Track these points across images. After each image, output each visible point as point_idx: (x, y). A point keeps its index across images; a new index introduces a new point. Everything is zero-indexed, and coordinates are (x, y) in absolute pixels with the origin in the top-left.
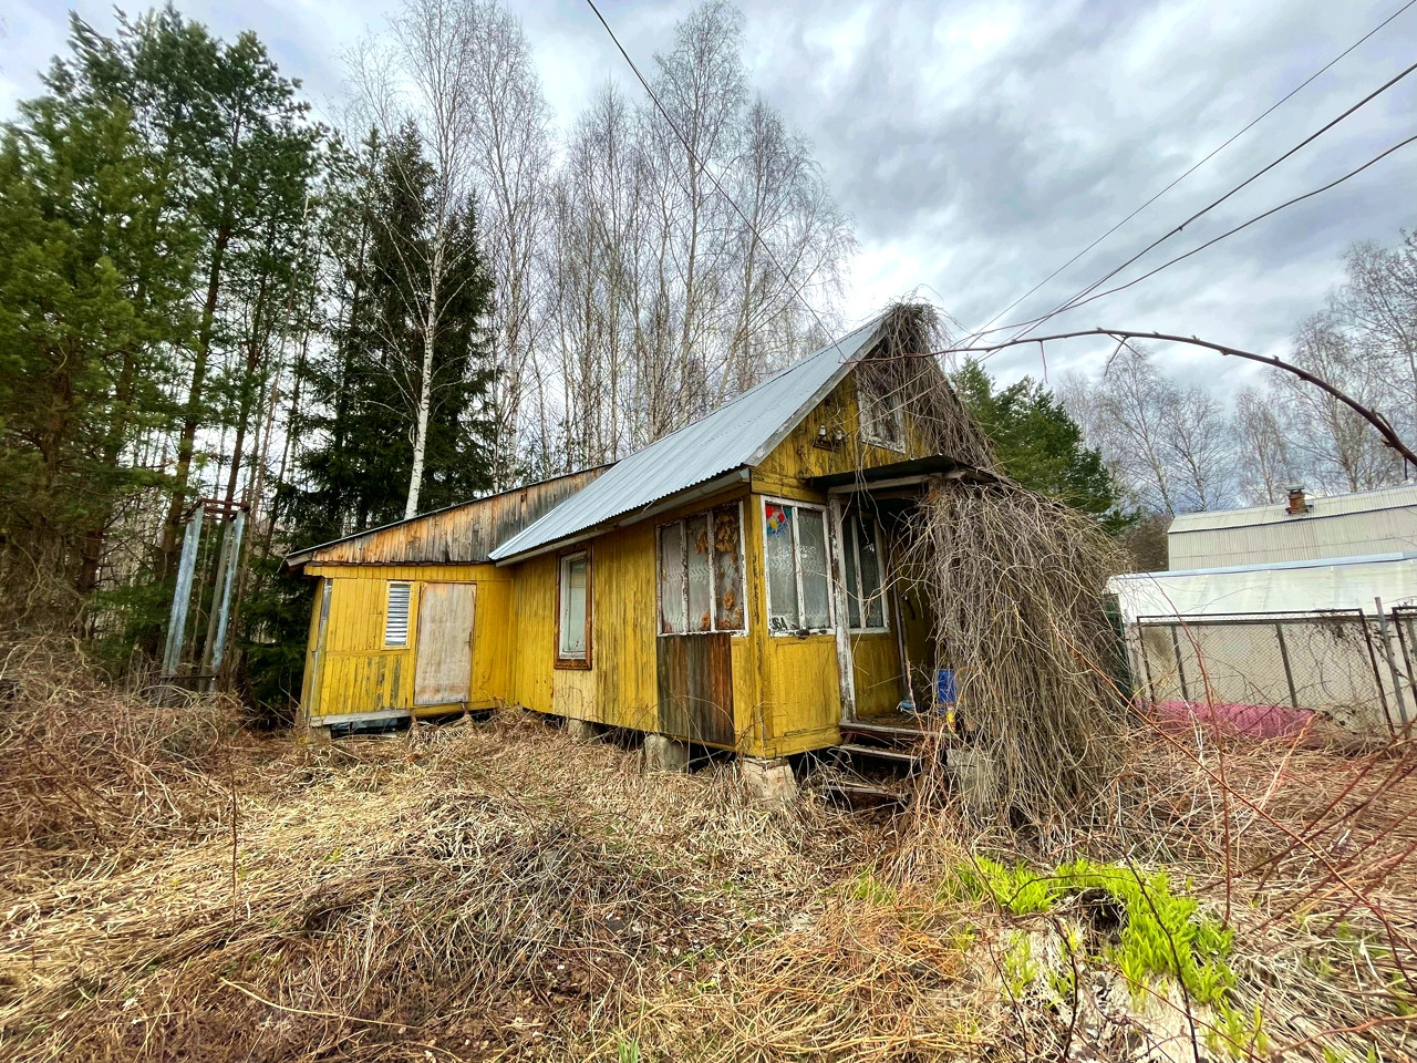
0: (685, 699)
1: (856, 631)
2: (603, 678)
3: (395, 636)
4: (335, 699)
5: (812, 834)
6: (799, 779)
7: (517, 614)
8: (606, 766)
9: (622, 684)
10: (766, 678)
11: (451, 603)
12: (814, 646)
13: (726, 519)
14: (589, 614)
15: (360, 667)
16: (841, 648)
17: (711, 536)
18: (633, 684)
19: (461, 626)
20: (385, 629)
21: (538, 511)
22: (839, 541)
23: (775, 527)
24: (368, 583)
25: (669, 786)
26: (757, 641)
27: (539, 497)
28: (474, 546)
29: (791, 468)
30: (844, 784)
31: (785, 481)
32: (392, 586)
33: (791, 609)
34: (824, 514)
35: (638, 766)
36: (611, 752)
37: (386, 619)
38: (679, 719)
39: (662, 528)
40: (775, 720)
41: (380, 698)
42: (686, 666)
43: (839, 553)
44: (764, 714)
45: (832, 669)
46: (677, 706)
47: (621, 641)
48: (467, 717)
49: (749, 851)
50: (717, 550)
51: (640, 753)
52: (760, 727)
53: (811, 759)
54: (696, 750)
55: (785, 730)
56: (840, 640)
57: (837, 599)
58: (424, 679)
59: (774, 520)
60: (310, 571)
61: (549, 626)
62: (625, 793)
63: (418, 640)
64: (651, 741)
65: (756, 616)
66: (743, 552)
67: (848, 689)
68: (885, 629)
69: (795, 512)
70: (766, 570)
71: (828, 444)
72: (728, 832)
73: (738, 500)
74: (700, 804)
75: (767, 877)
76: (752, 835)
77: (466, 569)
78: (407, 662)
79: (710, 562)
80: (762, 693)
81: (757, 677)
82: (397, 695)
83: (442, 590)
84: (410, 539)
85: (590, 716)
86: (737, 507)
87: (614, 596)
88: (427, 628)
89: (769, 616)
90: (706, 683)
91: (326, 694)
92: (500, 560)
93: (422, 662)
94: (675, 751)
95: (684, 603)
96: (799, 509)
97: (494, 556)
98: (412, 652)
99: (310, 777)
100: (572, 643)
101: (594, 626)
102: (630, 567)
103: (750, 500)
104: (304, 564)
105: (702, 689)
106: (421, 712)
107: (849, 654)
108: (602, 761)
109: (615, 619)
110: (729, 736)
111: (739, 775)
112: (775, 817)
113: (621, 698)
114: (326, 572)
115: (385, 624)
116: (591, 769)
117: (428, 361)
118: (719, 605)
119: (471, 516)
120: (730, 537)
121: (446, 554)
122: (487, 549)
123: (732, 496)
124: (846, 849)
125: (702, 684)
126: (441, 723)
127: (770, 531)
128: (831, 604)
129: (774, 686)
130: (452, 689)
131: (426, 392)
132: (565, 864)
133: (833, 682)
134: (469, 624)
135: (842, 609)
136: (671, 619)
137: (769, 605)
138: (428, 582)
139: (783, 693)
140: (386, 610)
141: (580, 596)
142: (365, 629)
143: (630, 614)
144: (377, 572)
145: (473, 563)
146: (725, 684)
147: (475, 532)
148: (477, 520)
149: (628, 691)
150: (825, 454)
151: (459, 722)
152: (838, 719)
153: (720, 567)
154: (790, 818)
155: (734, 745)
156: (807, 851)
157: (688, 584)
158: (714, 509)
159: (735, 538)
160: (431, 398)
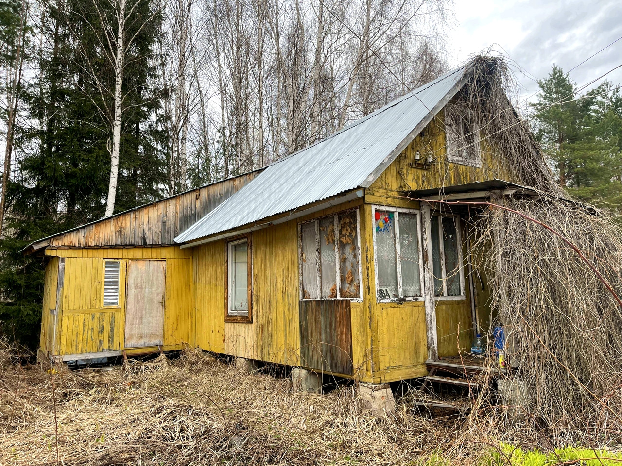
0: (319, 343)
1: (439, 299)
2: (261, 329)
3: (110, 298)
4: (70, 343)
5: (403, 432)
6: (397, 397)
7: (195, 283)
8: (265, 389)
9: (274, 333)
10: (374, 331)
11: (148, 275)
12: (409, 309)
13: (348, 221)
14: (250, 284)
15: (86, 320)
16: (428, 310)
17: (337, 232)
18: (283, 334)
19: (156, 291)
20: (103, 294)
21: (209, 206)
22: (428, 236)
23: (382, 226)
24: (90, 261)
25: (309, 401)
26: (368, 306)
27: (209, 196)
28: (163, 234)
29: (394, 184)
30: (428, 401)
31: (390, 194)
32: (107, 263)
33: (393, 283)
34: (418, 217)
35: (287, 389)
36: (268, 379)
37: (103, 287)
38: (315, 358)
39: (302, 225)
40: (381, 359)
41: (101, 342)
42: (320, 322)
43: (428, 244)
44: (373, 354)
45: (421, 326)
46: (314, 348)
47: (273, 304)
48: (162, 356)
49: (362, 441)
50: (341, 242)
51: (288, 380)
52: (370, 363)
53: (405, 385)
54: (327, 378)
55: (388, 365)
56: (428, 304)
57: (426, 275)
58: (132, 329)
59: (381, 222)
60: (48, 253)
61: (220, 292)
62: (279, 406)
63: (126, 302)
64: (296, 372)
65: (368, 288)
66: (359, 244)
67: (432, 339)
68: (462, 297)
69: (396, 215)
70: (375, 257)
71: (423, 165)
72: (349, 429)
73: (356, 208)
74: (330, 412)
75: (372, 455)
76: (364, 431)
77: (159, 250)
78: (119, 316)
79: (336, 250)
80: (372, 341)
81: (369, 330)
82: (112, 340)
83: (142, 265)
84: (118, 229)
85: (252, 355)
86: (356, 212)
87: (268, 271)
88: (132, 292)
89: (377, 289)
90: (334, 333)
91: (64, 340)
92: (183, 243)
93: (129, 317)
94: (312, 380)
95: (318, 278)
96: (399, 213)
97: (178, 240)
98: (123, 309)
99: (65, 395)
100: (238, 304)
101: (254, 292)
102: (280, 252)
103: (364, 209)
104: (44, 248)
105: (331, 337)
106: (129, 352)
107: (434, 314)
108: (262, 386)
109: (269, 288)
110: (350, 369)
111: (356, 395)
112: (379, 421)
113: (274, 343)
114: (60, 254)
115: (103, 290)
116: (254, 391)
117: (118, 88)
118: (343, 280)
119: (160, 211)
120: (351, 234)
121: (144, 239)
122: (173, 234)
123: (352, 205)
124: (425, 440)
125: (331, 334)
126: (145, 360)
127: (378, 229)
128: (422, 280)
129: (380, 336)
130: (151, 336)
131: (118, 112)
132: (246, 444)
133: (422, 334)
134: (161, 290)
135: (429, 284)
136: (309, 289)
137: (376, 281)
138: (132, 260)
139: (386, 341)
140: (103, 280)
141: (243, 269)
142: (89, 294)
143: (280, 285)
144: (95, 252)
145: (163, 246)
146: (347, 334)
147: (164, 223)
148: (165, 214)
149: (279, 338)
150: (420, 172)
151: (158, 359)
152: (425, 359)
153: (343, 254)
154: (389, 422)
155: (353, 375)
156: (399, 442)
157: (321, 265)
158: (339, 213)
159: (354, 234)
160: (122, 116)
